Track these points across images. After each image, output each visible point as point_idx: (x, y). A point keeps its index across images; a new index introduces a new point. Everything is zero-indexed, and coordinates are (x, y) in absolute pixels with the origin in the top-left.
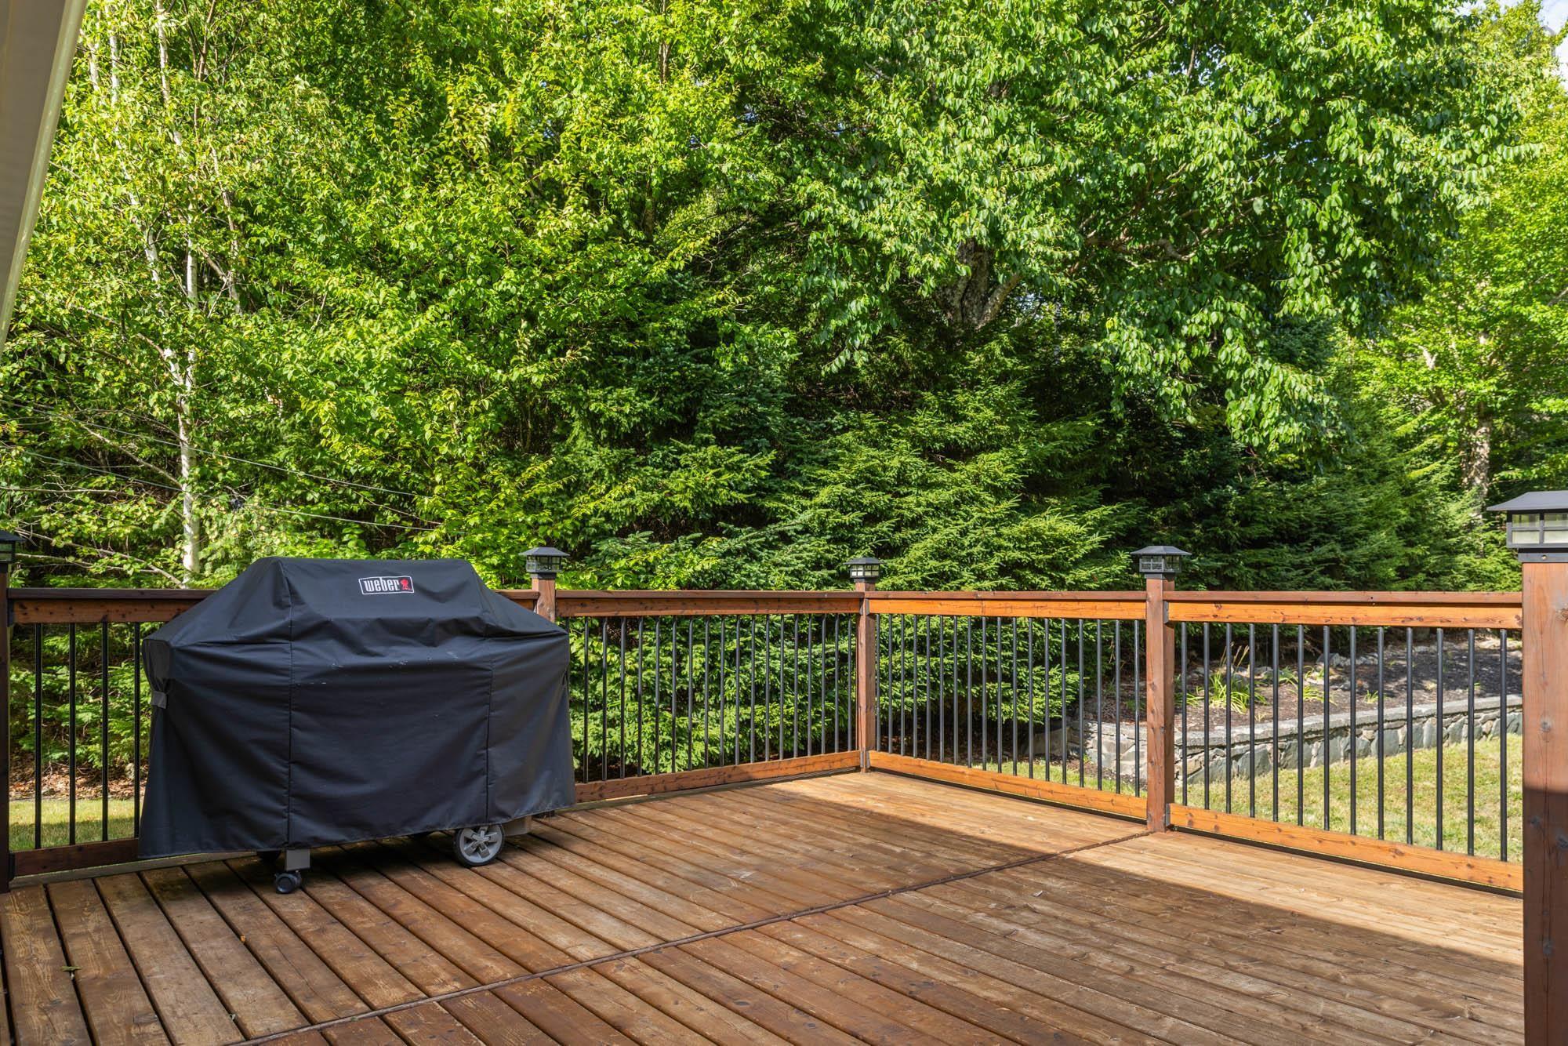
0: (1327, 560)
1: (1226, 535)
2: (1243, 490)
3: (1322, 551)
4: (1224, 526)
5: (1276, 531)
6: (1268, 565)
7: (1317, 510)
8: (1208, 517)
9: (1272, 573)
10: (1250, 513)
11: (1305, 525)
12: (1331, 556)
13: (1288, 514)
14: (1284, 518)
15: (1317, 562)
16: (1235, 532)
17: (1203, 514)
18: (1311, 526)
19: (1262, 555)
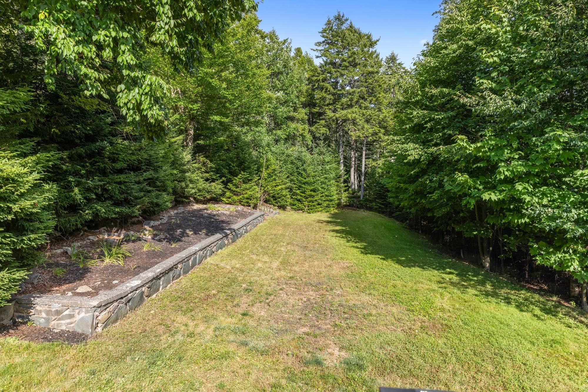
0: (149, 179)
1: (105, 167)
2: (111, 144)
3: (147, 175)
4: (104, 163)
5: (128, 165)
6: (125, 182)
7: (146, 156)
8: (94, 157)
9: (126, 186)
10: (117, 156)
11: (140, 162)
12: (150, 177)
13: (134, 157)
14: (132, 159)
15: (145, 180)
16: (109, 165)
17: (91, 155)
18: (142, 163)
19: (122, 177)
